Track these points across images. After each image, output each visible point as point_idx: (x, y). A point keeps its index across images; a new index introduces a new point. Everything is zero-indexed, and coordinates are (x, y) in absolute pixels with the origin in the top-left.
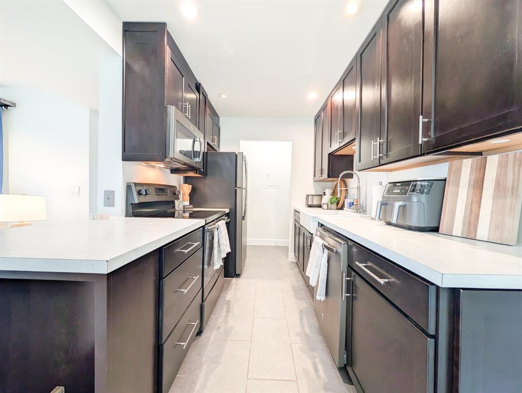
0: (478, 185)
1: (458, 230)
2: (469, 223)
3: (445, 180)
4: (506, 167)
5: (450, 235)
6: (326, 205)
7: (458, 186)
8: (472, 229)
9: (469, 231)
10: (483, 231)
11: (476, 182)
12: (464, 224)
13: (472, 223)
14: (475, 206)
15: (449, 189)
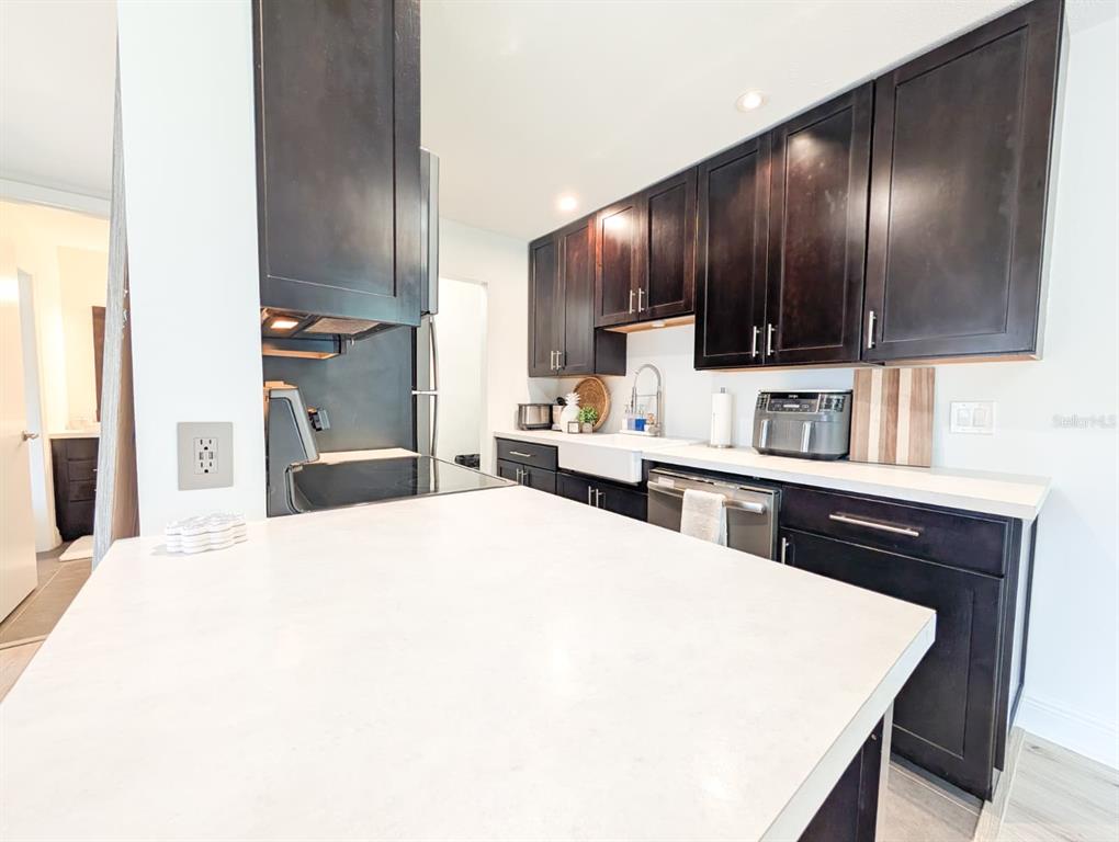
0: (893, 401)
1: (873, 454)
2: (887, 445)
3: (851, 393)
4: (920, 382)
5: (864, 461)
6: (577, 425)
7: (869, 402)
8: (891, 453)
9: (887, 455)
10: (902, 454)
11: (890, 396)
12: (880, 447)
13: (890, 447)
14: (891, 426)
15: (858, 404)
